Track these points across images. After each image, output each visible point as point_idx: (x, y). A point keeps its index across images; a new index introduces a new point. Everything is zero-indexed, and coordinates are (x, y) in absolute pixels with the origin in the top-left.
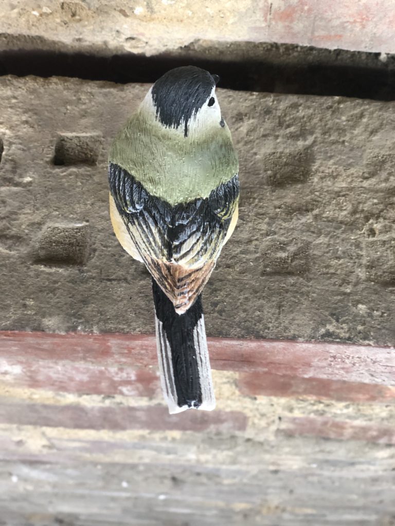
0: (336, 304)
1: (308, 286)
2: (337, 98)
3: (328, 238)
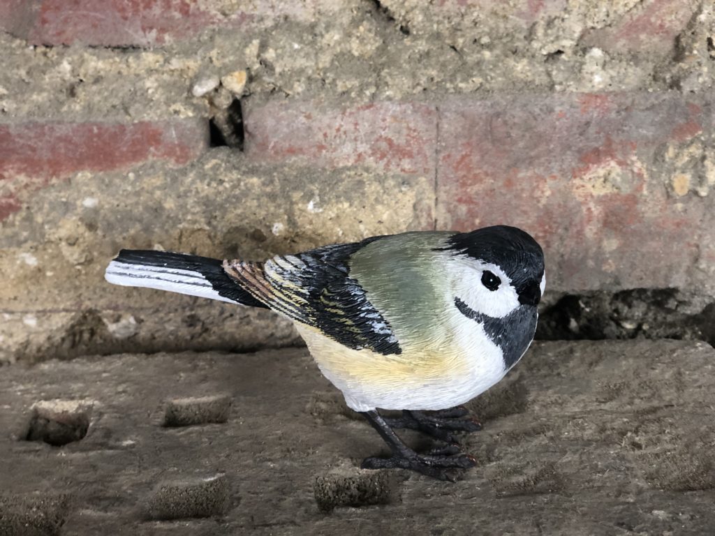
0: (620, 513)
1: (571, 502)
3: (578, 455)
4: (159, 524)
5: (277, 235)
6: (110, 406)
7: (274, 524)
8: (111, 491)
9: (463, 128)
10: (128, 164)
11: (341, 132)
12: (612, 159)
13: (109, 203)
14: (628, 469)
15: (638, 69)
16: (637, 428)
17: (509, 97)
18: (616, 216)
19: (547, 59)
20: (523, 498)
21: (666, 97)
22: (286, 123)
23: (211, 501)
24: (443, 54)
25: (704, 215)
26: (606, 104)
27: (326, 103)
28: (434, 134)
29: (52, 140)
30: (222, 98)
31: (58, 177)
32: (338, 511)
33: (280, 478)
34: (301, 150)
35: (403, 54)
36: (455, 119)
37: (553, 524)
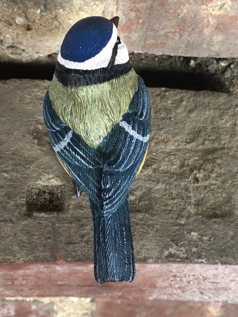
0: (175, 232)
1: (152, 220)
2: (163, 89)
3: (165, 185)
5: (19, 23)
7: (2, 221)
14: (188, 197)
16: (201, 166)
18: (224, 25)
32: (36, 214)
33: (9, 186)
37: (140, 236)
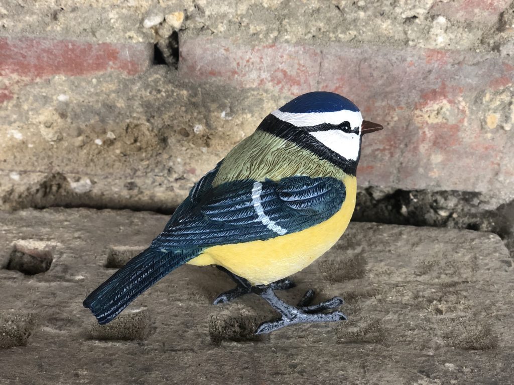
0: (422, 363)
1: (388, 351)
3: (397, 315)
4: (97, 343)
5: (198, 133)
6: (69, 248)
7: (179, 350)
8: (65, 314)
9: (339, 67)
10: (92, 72)
11: (250, 63)
12: (445, 98)
13: (76, 99)
14: (431, 329)
15: (470, 34)
16: (441, 298)
17: (374, 47)
18: (443, 138)
19: (406, 21)
20: (356, 345)
21: (488, 57)
22: (211, 53)
23: (136, 327)
24: (330, 11)
25: (506, 143)
26: (445, 59)
27: (240, 41)
28: (317, 69)
29: (38, 51)
30: (165, 30)
31: (41, 77)
32: (224, 344)
33: (185, 314)
34: (220, 74)
35: (300, 9)
36: (334, 60)
37: (375, 368)
